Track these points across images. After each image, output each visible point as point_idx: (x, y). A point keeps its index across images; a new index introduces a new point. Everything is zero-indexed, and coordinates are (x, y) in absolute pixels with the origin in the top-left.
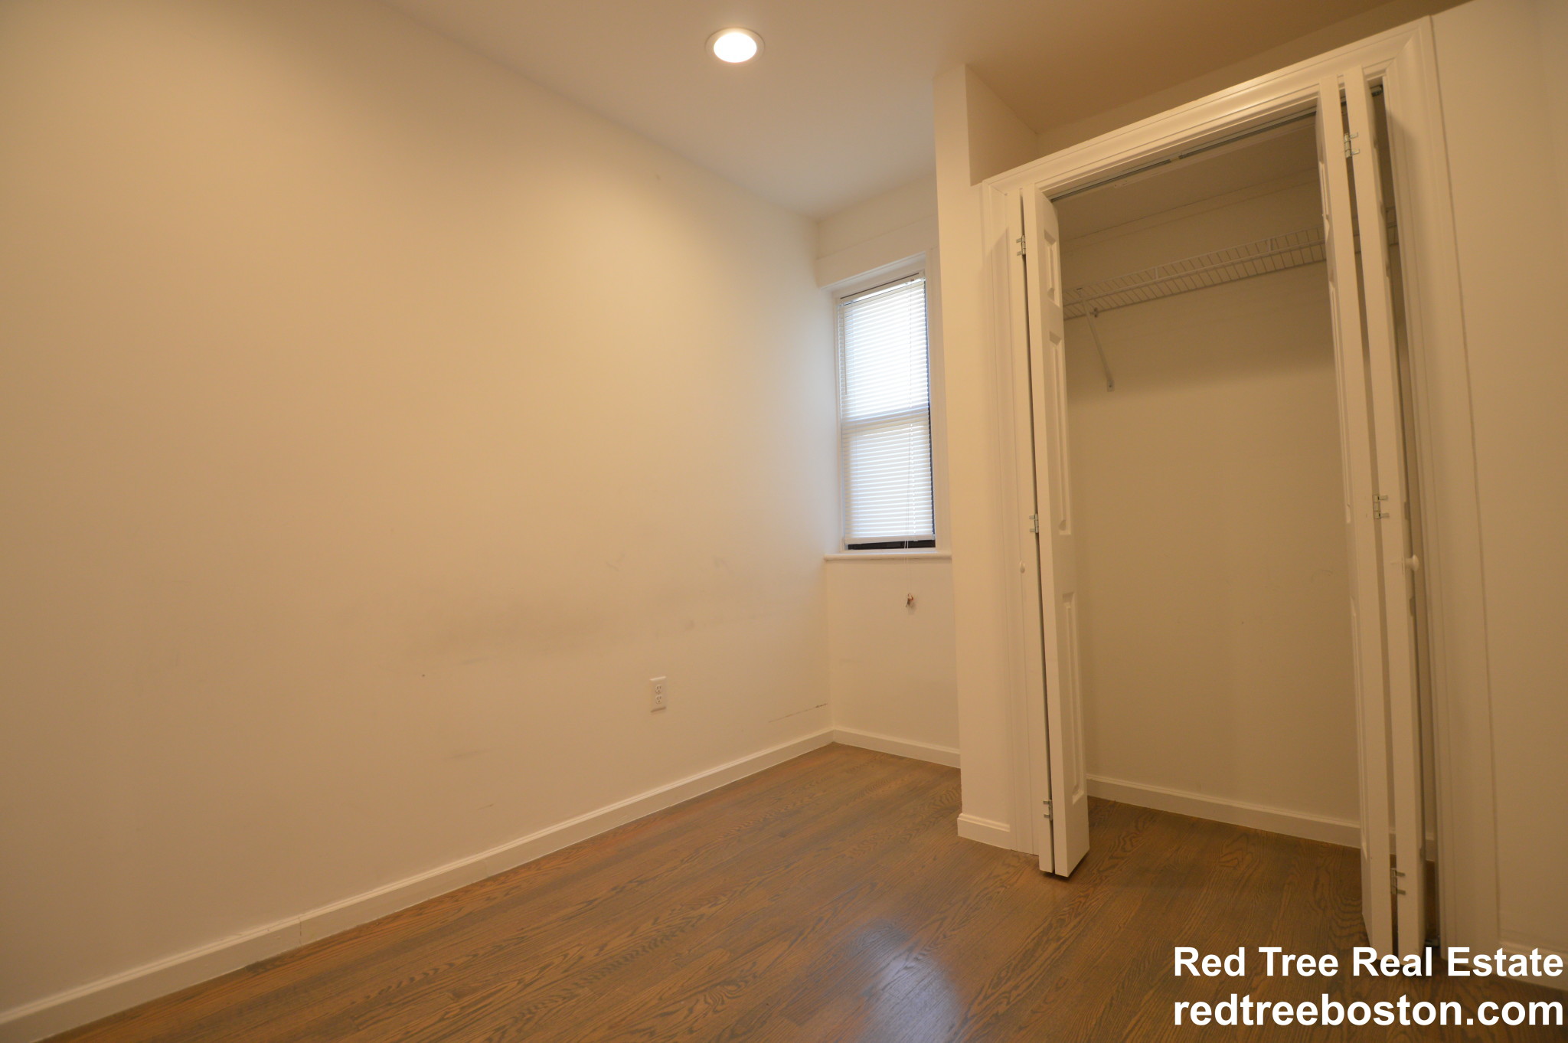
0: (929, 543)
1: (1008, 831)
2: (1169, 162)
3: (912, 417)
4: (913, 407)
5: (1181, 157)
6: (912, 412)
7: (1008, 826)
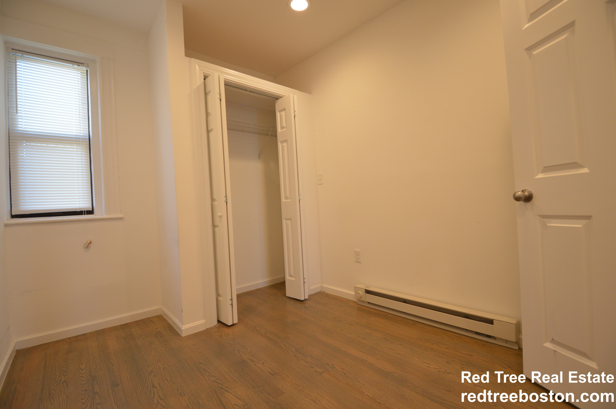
0: (91, 212)
1: (205, 322)
2: (246, 90)
3: (76, 141)
4: (76, 135)
5: (250, 91)
6: (76, 138)
7: (204, 320)
